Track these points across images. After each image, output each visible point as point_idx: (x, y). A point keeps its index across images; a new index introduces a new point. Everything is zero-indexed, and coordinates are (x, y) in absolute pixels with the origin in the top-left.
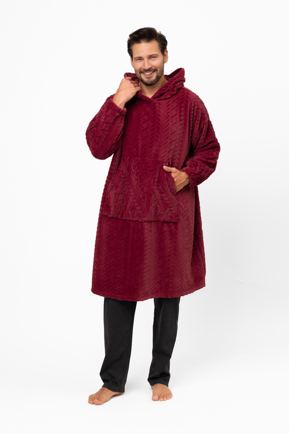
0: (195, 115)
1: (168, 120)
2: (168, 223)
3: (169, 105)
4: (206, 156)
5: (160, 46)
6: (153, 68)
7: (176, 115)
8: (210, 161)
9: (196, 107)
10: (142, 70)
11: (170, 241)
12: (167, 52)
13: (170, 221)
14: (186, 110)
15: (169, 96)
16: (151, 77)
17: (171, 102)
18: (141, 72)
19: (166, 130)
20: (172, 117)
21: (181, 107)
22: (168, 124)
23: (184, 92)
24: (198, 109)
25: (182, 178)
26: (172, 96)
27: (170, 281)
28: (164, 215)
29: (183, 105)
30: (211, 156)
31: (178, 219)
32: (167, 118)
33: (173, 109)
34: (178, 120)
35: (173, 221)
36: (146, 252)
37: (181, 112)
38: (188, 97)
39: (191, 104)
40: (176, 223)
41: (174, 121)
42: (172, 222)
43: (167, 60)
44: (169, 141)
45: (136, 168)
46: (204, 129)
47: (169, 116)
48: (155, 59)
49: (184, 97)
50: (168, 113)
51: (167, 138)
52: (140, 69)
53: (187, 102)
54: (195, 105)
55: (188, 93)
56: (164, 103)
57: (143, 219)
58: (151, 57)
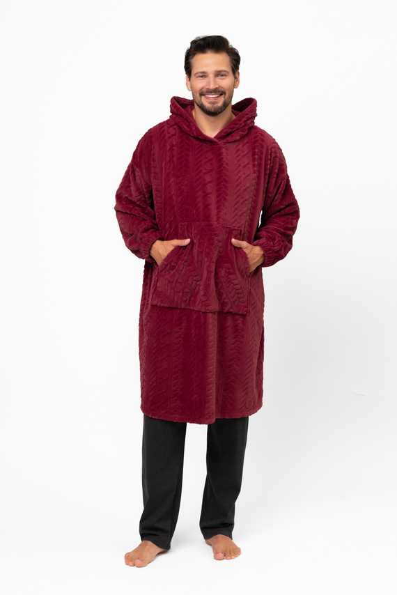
0: (272, 165)
1: (240, 171)
2: (234, 314)
3: (238, 150)
4: (283, 225)
5: (231, 61)
6: (221, 89)
7: (248, 164)
8: (288, 232)
9: (273, 155)
10: (204, 90)
11: (233, 340)
12: (239, 74)
13: (237, 312)
14: (260, 159)
15: (238, 138)
16: (217, 103)
17: (241, 145)
18: (202, 94)
19: (237, 186)
20: (244, 167)
21: (254, 154)
22: (240, 177)
23: (256, 132)
24: (276, 157)
25: (255, 256)
26: (243, 137)
27: (230, 395)
28: (230, 305)
29: (257, 150)
30: (290, 226)
31: (247, 311)
32: (238, 167)
33: (245, 155)
34: (252, 171)
35: (240, 313)
36: (211, 356)
37: (254, 160)
38: (263, 140)
39: (267, 150)
40: (244, 316)
41: (247, 173)
42: (238, 314)
43: (238, 85)
44: (241, 201)
45: (199, 237)
46: (282, 185)
47: (239, 166)
48: (224, 77)
49: (258, 140)
50: (238, 161)
51: (238, 196)
52: (202, 89)
53: (262, 147)
54: (271, 152)
55: (262, 135)
56: (232, 147)
57: (207, 308)
58: (219, 74)
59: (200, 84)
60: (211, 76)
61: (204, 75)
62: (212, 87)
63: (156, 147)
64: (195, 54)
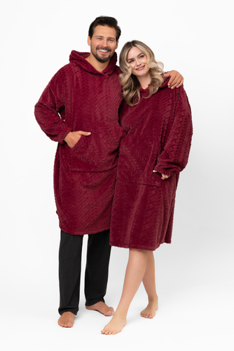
5: (117, 33)
6: (109, 48)
16: (105, 55)
18: (98, 49)
48: (112, 42)
52: (99, 45)
58: (109, 39)
59: (97, 43)
60: (105, 39)
61: (101, 38)
62: (105, 46)
63: (68, 78)
64: (97, 25)
